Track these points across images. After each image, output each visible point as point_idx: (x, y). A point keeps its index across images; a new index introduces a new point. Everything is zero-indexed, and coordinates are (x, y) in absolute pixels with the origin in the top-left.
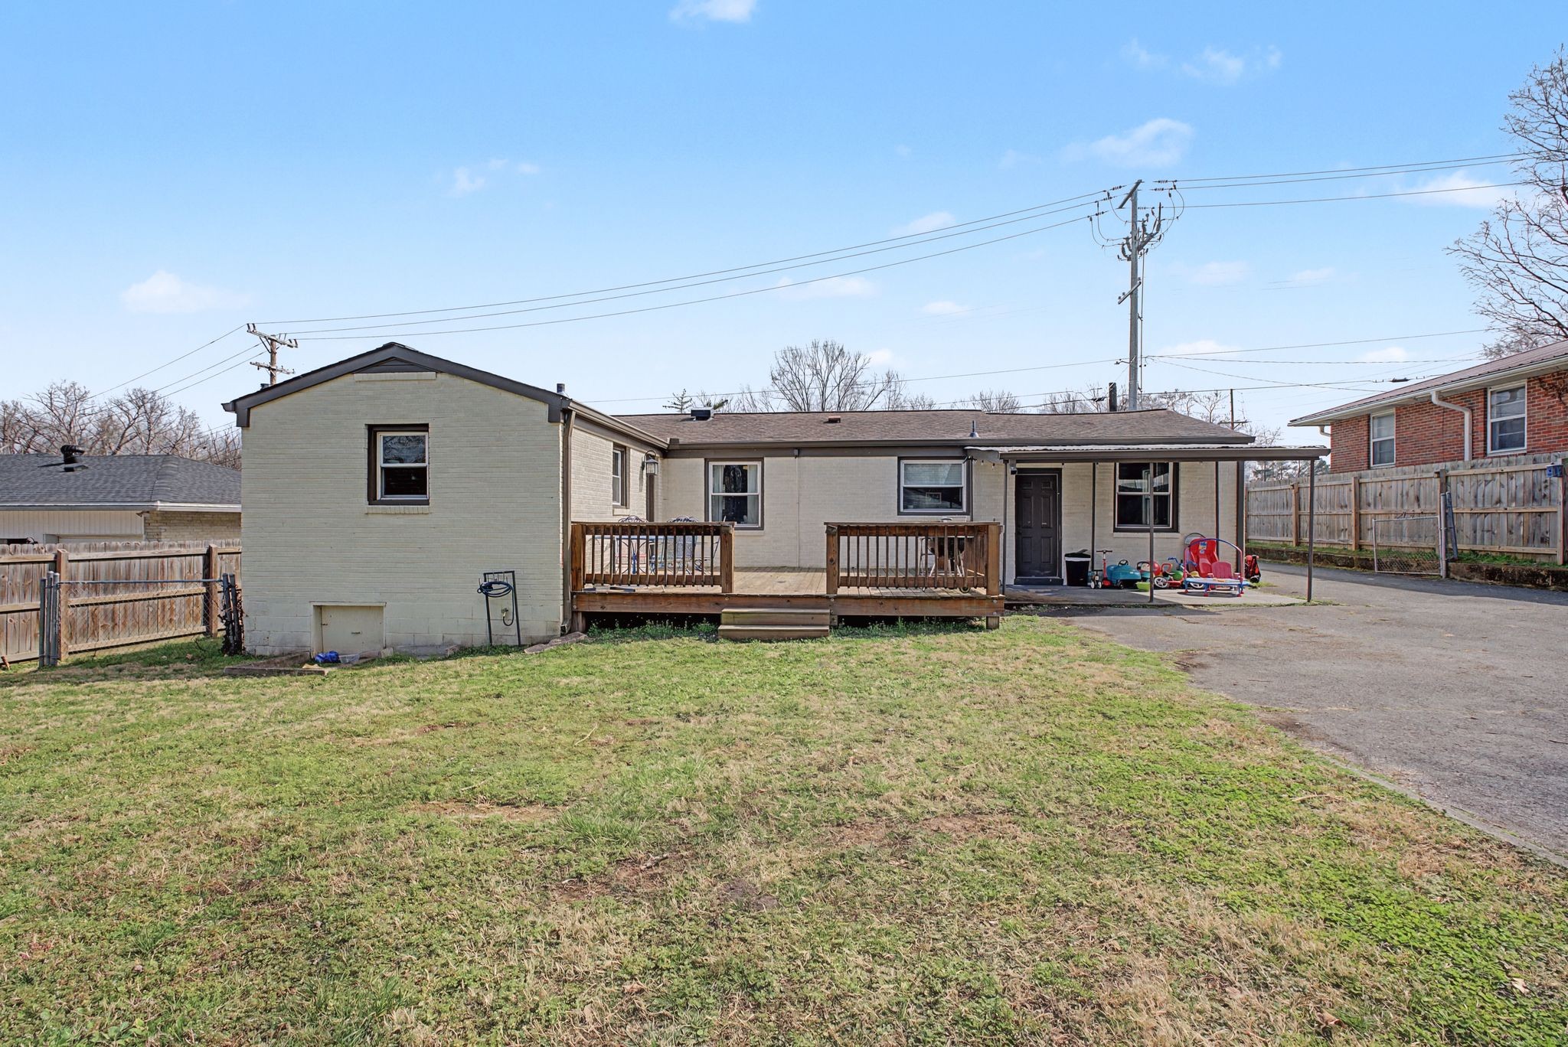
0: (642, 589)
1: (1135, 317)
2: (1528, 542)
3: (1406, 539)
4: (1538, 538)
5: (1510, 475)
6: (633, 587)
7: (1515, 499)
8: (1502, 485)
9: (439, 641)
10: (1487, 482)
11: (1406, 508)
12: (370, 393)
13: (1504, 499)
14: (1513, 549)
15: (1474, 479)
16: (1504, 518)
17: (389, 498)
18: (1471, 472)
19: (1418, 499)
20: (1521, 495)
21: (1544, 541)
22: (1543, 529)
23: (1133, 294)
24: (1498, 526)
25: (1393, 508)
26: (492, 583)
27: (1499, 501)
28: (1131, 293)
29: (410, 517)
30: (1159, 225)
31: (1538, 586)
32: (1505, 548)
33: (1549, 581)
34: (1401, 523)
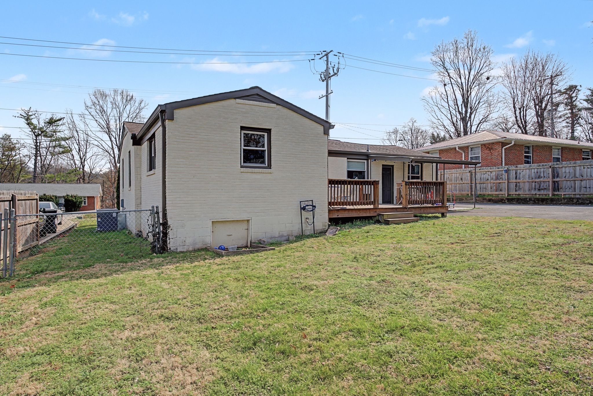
0: (348, 207)
1: (327, 106)
2: (496, 191)
3: (458, 192)
4: (499, 190)
5: (491, 172)
6: (345, 206)
7: (492, 179)
8: (489, 175)
9: (277, 235)
10: (484, 174)
11: (458, 182)
12: (244, 110)
13: (489, 179)
14: (493, 193)
15: (480, 173)
16: (489, 185)
17: (246, 165)
18: (480, 171)
19: (462, 179)
20: (494, 178)
21: (501, 190)
22: (501, 188)
23: (327, 96)
24: (487, 187)
25: (453, 182)
26: (305, 207)
27: (488, 180)
28: (326, 96)
29: (264, 174)
30: (338, 70)
31: (503, 203)
32: (490, 193)
33: (506, 201)
34: (456, 186)
